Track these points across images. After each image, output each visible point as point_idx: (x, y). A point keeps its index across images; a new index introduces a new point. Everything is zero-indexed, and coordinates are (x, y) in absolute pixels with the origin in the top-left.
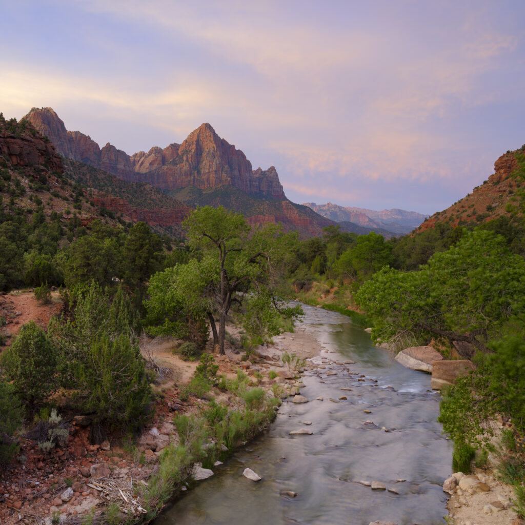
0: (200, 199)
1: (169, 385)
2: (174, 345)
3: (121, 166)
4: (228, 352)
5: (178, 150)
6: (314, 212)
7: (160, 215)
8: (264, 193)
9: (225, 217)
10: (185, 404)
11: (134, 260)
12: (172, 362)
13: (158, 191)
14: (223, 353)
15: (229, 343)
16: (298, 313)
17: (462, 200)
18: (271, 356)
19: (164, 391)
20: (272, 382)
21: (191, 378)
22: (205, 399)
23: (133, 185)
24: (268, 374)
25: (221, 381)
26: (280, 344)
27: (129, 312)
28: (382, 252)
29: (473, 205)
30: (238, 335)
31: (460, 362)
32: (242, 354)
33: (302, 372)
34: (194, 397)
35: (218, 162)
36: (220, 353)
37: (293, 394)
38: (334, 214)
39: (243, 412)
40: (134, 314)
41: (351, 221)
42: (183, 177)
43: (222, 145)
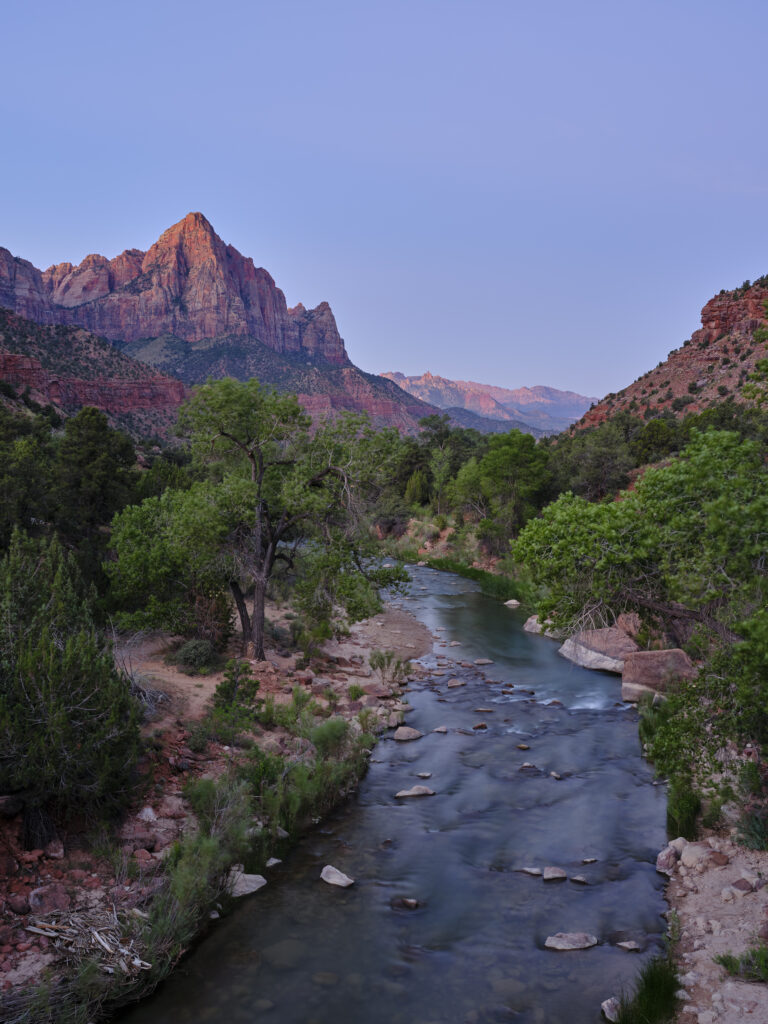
0: (187, 360)
1: (167, 723)
2: (166, 646)
3: (22, 291)
4: (270, 654)
5: (140, 262)
6: (401, 390)
7: (106, 392)
8: (310, 352)
9: (262, 401)
10: (201, 757)
11: (78, 484)
12: (166, 679)
13: (103, 343)
14: (261, 657)
15: (269, 637)
16: (400, 579)
17: (650, 372)
18: (347, 658)
19: (158, 736)
20: (355, 706)
21: (207, 707)
22: (237, 745)
23: (49, 329)
24: (346, 690)
25: (263, 709)
26: (361, 635)
27: (74, 587)
28: (532, 464)
29: (668, 383)
30: (285, 621)
31: (667, 654)
32: (296, 657)
33: (405, 684)
34: (217, 744)
35: (221, 291)
36: (255, 657)
37: (393, 724)
38: (435, 393)
39: (311, 763)
40: (85, 591)
41: (465, 408)
42: (153, 317)
43: (229, 257)
